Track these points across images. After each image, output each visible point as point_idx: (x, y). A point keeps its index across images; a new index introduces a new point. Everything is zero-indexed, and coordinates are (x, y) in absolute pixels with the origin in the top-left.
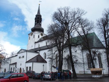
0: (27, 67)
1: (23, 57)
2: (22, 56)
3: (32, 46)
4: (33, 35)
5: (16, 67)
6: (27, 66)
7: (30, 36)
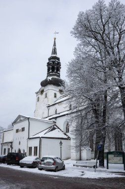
0: (29, 148)
1: (23, 129)
2: (20, 128)
3: (43, 113)
4: (44, 93)
5: (12, 148)
6: (30, 146)
7: (40, 96)
